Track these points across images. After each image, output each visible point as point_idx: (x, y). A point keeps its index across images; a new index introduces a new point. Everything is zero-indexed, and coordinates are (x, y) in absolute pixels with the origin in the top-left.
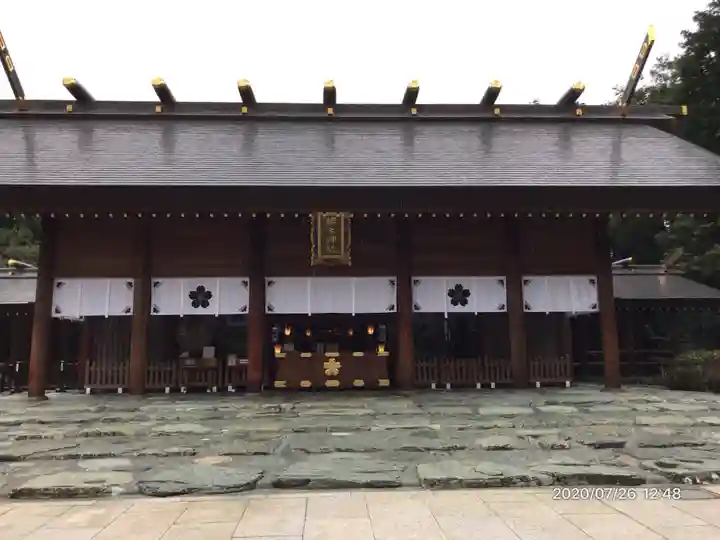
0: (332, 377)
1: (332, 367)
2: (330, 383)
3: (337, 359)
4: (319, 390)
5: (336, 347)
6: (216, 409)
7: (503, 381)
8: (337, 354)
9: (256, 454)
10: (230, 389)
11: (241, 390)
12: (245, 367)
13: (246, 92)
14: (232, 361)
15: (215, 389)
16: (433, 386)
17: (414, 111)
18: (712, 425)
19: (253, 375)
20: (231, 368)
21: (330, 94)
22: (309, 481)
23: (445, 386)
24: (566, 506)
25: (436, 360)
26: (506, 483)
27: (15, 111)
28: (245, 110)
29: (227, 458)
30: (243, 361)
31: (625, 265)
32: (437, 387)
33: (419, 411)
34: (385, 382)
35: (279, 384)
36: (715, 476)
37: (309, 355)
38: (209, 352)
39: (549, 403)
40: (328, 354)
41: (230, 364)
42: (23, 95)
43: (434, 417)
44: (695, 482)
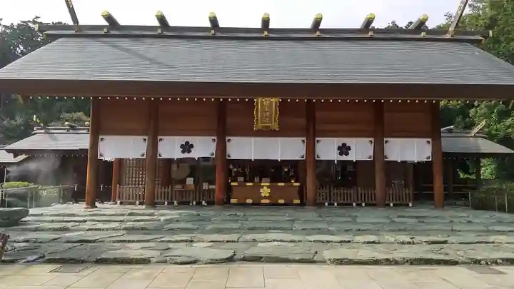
0: (265, 198)
1: (265, 191)
2: (263, 201)
3: (268, 187)
4: (257, 204)
5: (268, 179)
6: (199, 215)
7: (370, 202)
8: (268, 184)
9: (228, 241)
10: (203, 203)
11: (210, 203)
12: (213, 190)
13: (214, 21)
14: (205, 186)
15: (194, 203)
16: (326, 204)
17: (318, 33)
18: (500, 231)
19: (218, 195)
20: (204, 190)
21: (266, 22)
22: (261, 258)
23: (334, 204)
24: (413, 275)
25: (328, 187)
26: (376, 262)
27: (73, 32)
28: (213, 32)
29: (211, 244)
30: (211, 187)
31: (450, 131)
32: (328, 204)
33: (320, 219)
34: (297, 201)
35: (233, 201)
36: (499, 261)
37: (251, 184)
38: (190, 181)
39: (399, 217)
40: (262, 184)
41: (204, 188)
42: (78, 23)
43: (329, 223)
44: (487, 264)
